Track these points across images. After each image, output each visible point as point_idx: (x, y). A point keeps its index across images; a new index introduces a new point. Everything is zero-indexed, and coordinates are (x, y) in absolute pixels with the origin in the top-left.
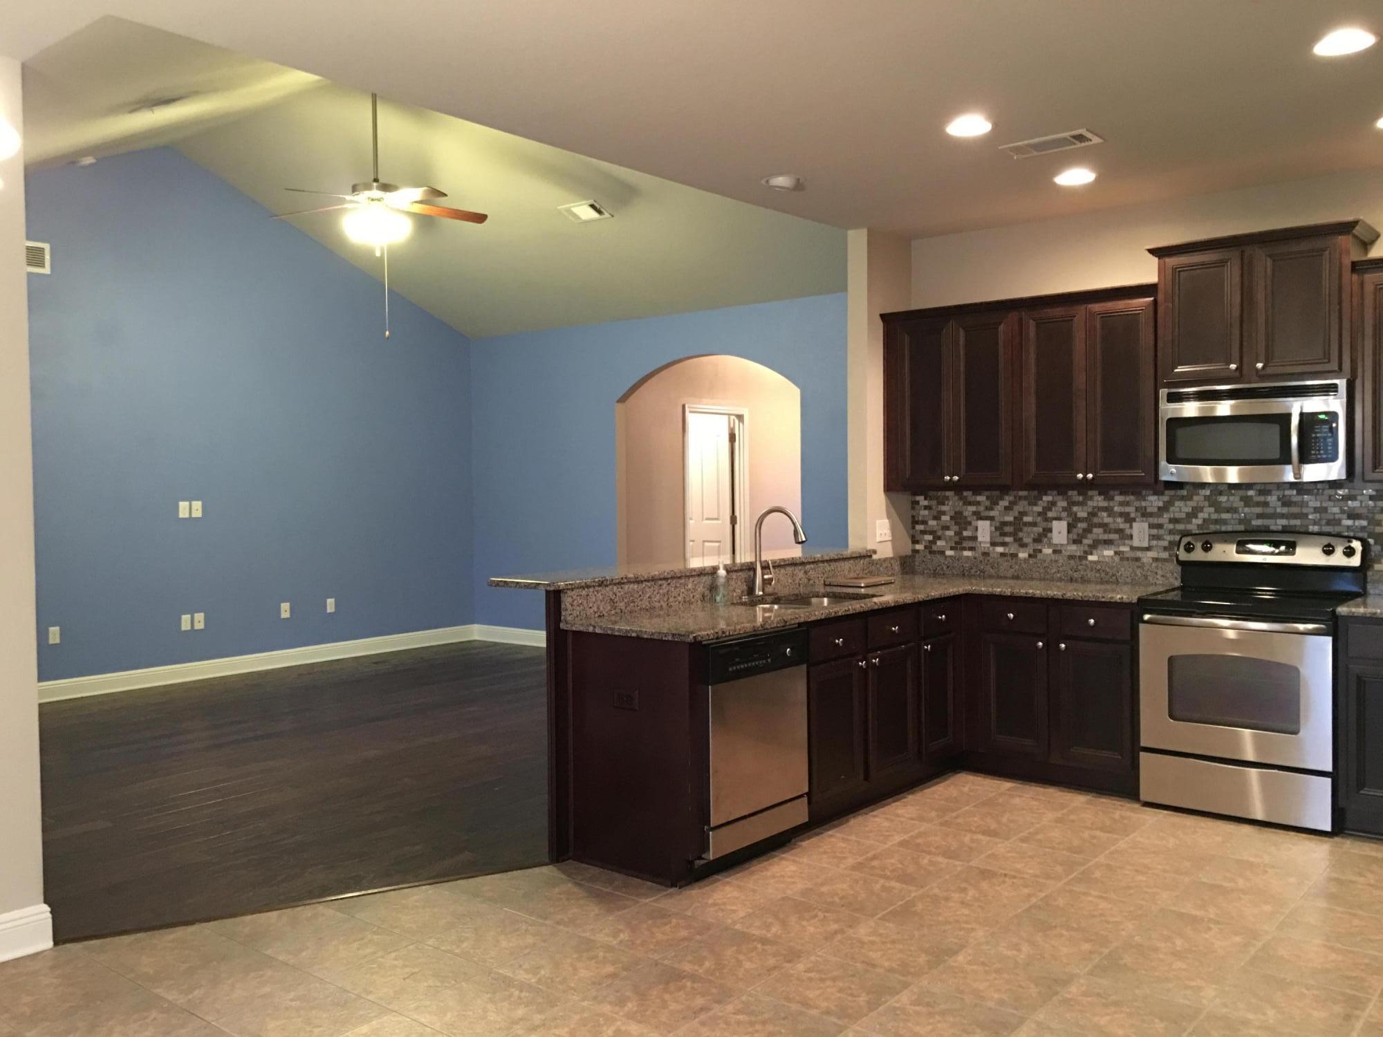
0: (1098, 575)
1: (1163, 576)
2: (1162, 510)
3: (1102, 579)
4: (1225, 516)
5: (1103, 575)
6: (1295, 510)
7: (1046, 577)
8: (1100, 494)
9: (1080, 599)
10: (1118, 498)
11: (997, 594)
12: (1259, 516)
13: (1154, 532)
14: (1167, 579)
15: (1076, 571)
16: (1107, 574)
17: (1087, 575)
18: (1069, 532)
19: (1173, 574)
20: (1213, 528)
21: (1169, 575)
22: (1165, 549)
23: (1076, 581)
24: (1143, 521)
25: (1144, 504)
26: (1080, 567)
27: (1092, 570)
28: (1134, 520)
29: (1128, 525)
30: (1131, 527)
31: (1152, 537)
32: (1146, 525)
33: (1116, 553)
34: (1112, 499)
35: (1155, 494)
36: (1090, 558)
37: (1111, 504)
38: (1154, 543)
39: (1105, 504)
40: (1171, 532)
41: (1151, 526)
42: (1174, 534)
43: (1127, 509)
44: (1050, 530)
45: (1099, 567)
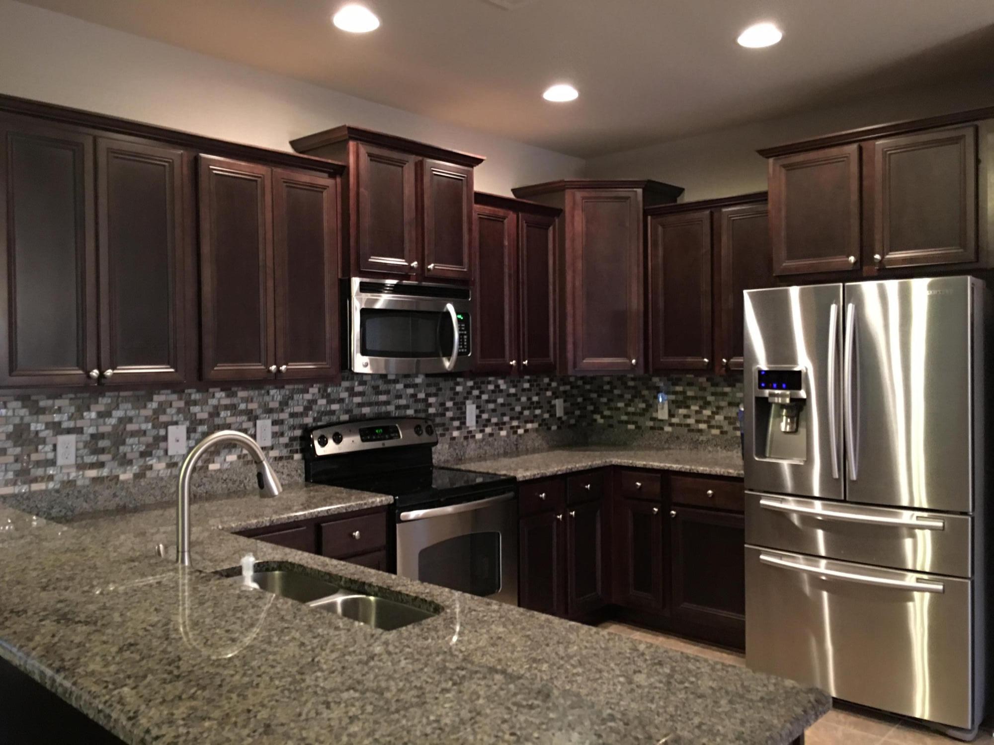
0: (224, 486)
1: (288, 475)
2: (284, 404)
3: (229, 490)
4: (335, 407)
5: (230, 485)
6: (383, 398)
7: (164, 499)
8: (222, 390)
9: (344, 511)
10: (242, 394)
11: (253, 527)
12: (360, 405)
13: (276, 428)
14: (292, 477)
15: (199, 486)
16: (234, 482)
17: (213, 487)
18: (188, 438)
19: (297, 471)
20: (325, 420)
21: (294, 473)
22: (286, 446)
23: (201, 498)
24: (265, 418)
25: (267, 398)
26: (205, 480)
27: (218, 481)
28: (257, 418)
29: (251, 424)
30: (255, 425)
31: (275, 435)
32: (269, 422)
33: (239, 457)
34: (234, 395)
35: (276, 388)
36: (212, 467)
37: (235, 401)
38: (276, 441)
39: (226, 401)
40: (293, 428)
41: (274, 423)
42: (294, 429)
43: (251, 406)
44: (165, 438)
45: (225, 476)
